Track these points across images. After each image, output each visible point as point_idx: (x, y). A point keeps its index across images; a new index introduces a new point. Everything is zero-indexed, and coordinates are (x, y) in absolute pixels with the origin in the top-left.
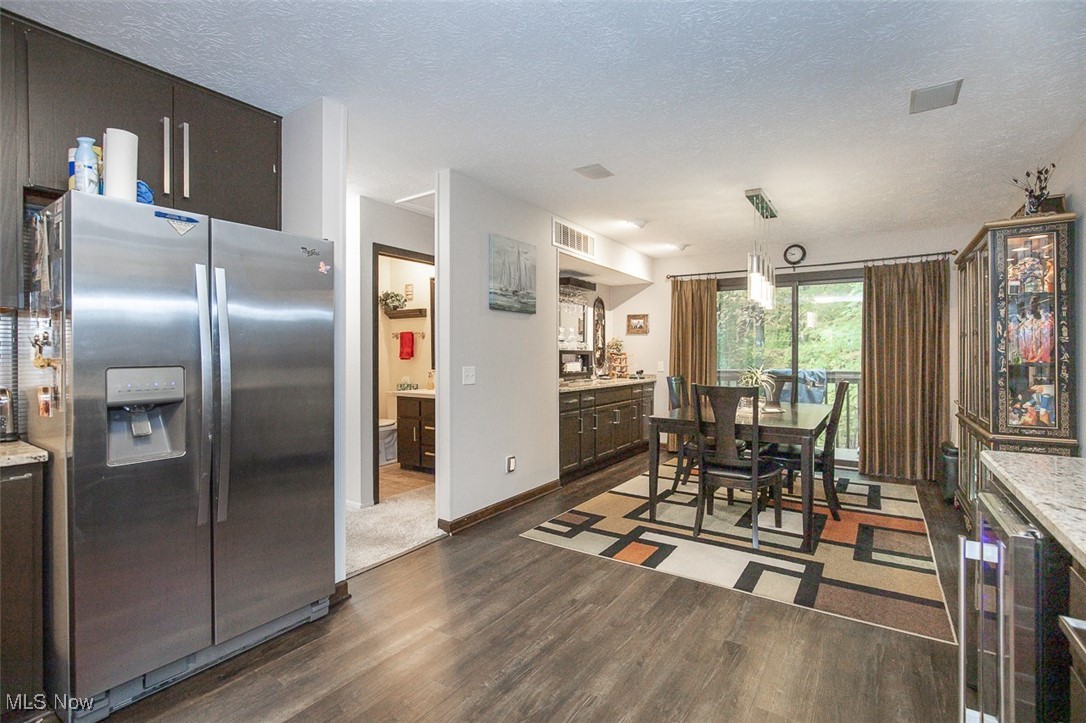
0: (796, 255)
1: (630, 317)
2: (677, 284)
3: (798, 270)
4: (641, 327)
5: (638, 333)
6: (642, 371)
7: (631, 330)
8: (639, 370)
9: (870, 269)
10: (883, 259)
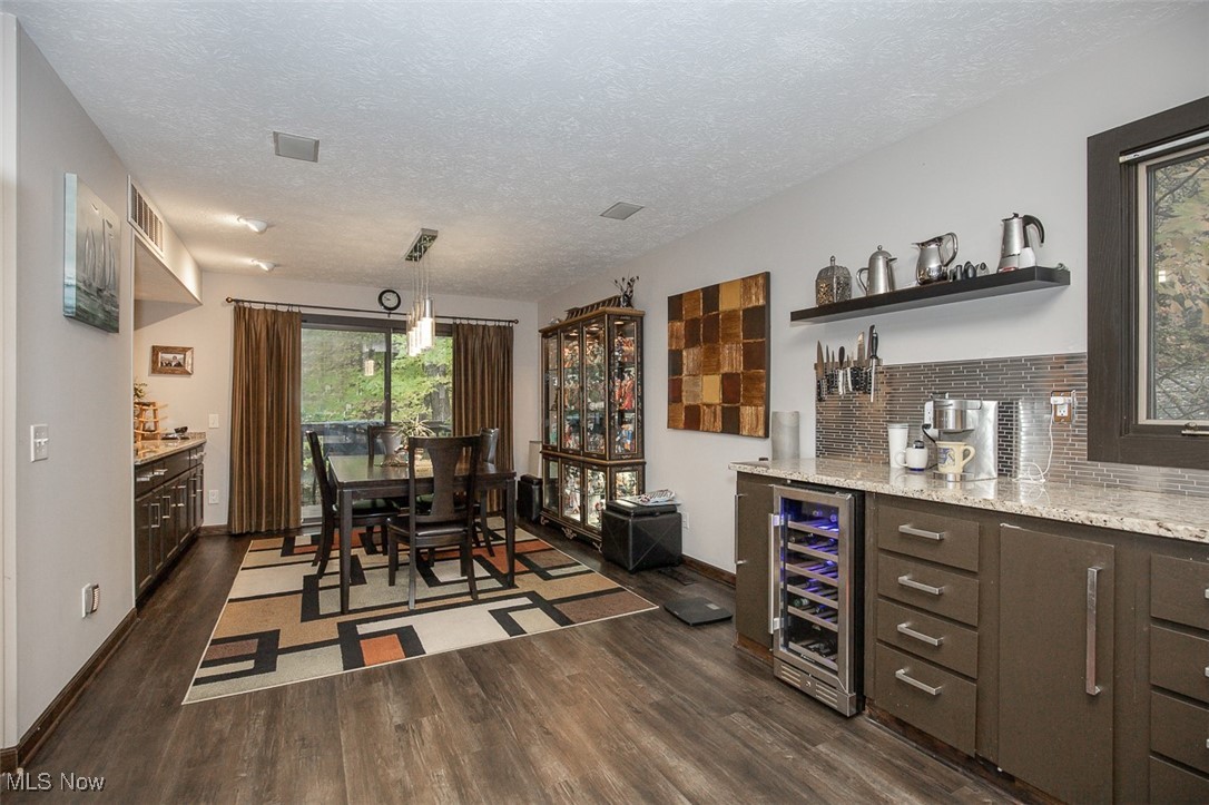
0: (391, 301)
1: (156, 350)
2: (242, 313)
3: (393, 317)
4: (179, 365)
5: (173, 373)
6: (186, 428)
7: (157, 368)
8: (180, 427)
9: (458, 326)
10: (468, 319)
